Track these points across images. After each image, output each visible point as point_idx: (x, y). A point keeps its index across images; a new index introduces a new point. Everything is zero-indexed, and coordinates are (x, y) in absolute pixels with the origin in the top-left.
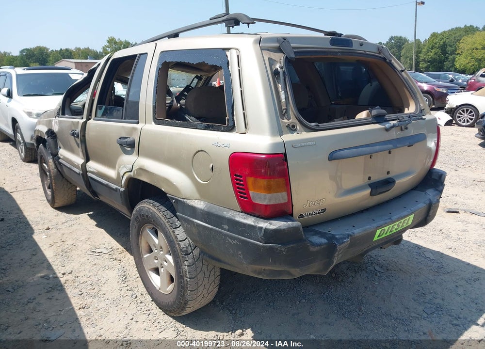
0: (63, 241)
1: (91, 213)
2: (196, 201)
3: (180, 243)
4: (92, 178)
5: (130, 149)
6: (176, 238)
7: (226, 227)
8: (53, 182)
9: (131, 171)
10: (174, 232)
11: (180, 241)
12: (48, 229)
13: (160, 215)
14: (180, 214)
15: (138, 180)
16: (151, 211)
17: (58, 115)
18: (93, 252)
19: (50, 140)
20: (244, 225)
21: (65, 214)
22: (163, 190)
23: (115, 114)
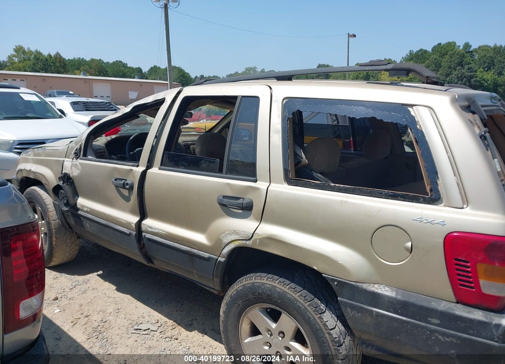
0: (87, 316)
1: (100, 272)
2: (376, 286)
3: (331, 332)
4: (149, 240)
5: (241, 211)
6: (325, 325)
7: (437, 321)
8: (54, 236)
9: (249, 240)
10: (321, 318)
11: (331, 330)
12: (56, 299)
13: (296, 296)
14: (345, 300)
15: (261, 250)
16: (279, 290)
17: (77, 155)
18: (137, 329)
19: (66, 187)
20: (471, 321)
21: (66, 275)
22: (316, 268)
23: (204, 166)
